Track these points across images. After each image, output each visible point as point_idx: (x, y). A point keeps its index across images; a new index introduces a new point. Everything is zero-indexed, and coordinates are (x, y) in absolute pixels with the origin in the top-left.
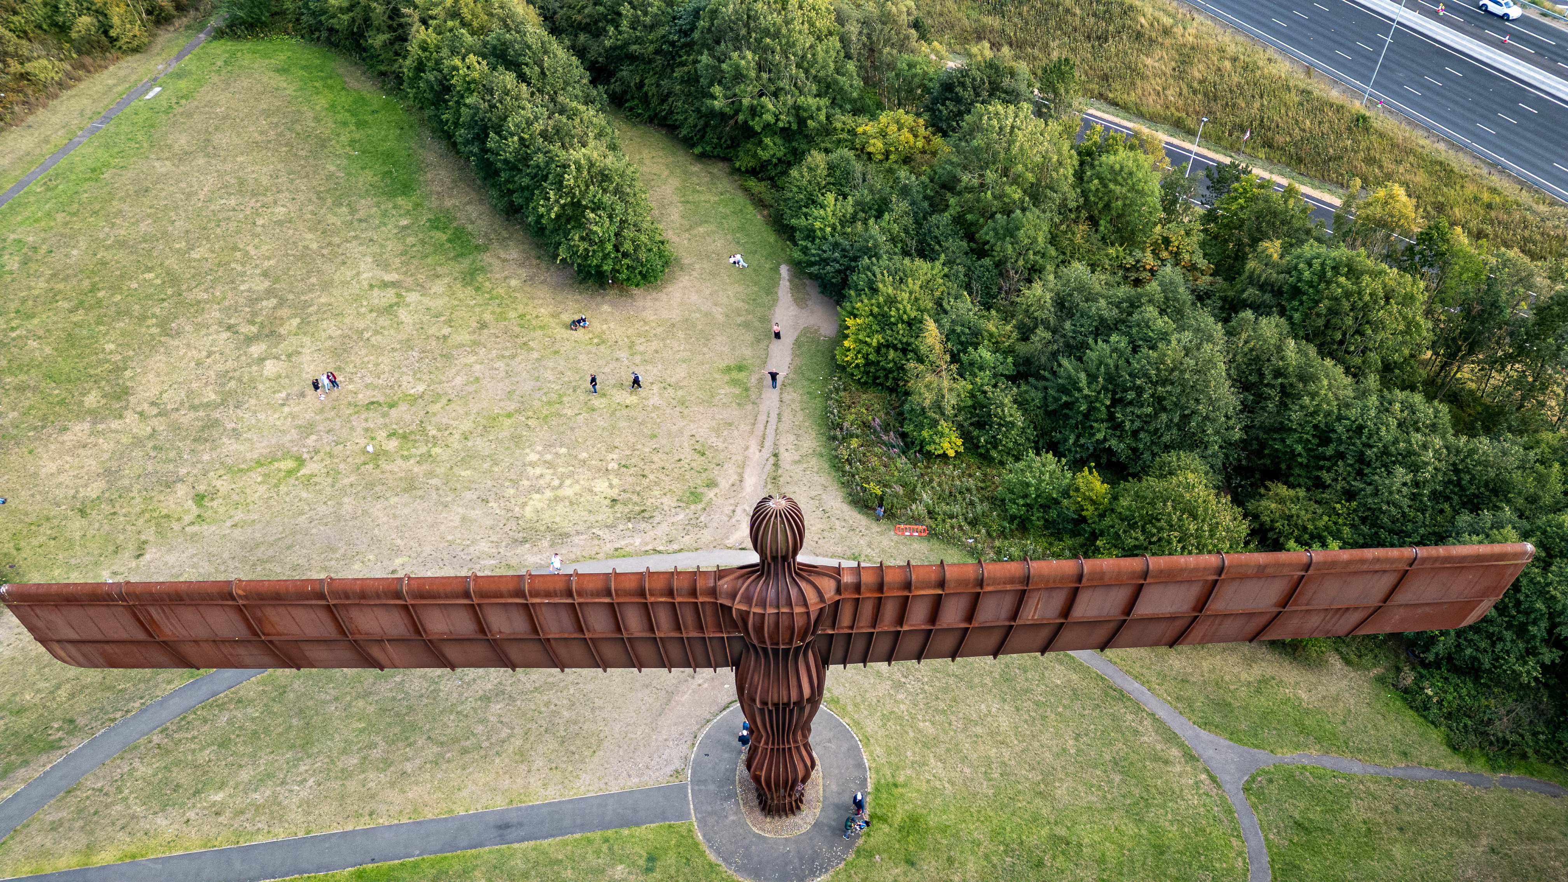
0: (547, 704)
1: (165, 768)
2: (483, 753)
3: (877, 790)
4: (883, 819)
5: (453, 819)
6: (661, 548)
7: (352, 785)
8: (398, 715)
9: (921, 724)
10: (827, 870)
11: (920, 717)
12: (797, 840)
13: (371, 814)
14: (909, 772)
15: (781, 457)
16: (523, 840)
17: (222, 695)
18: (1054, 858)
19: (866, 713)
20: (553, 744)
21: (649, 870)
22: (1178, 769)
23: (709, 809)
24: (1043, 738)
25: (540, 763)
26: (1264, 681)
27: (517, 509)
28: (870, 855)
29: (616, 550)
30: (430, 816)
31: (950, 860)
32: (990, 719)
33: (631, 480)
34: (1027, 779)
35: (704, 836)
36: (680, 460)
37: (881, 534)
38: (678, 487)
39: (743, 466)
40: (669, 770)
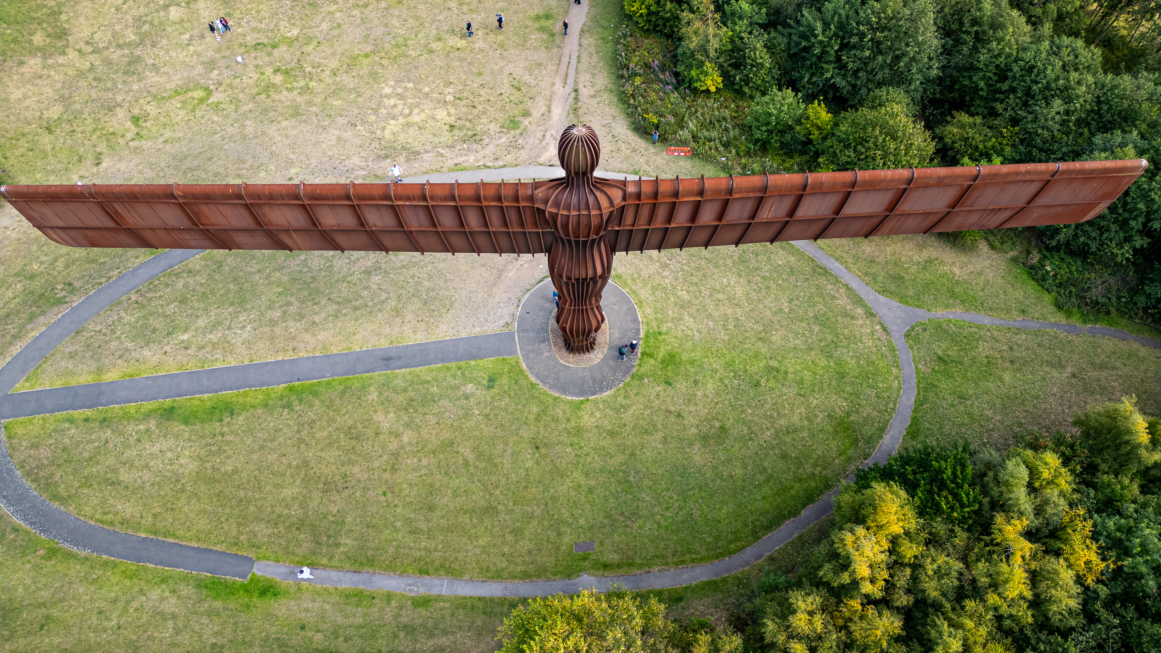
0: (413, 277)
1: (144, 317)
2: (369, 310)
3: (647, 336)
4: (650, 355)
5: (352, 353)
6: (489, 164)
7: (278, 330)
8: (305, 283)
9: (680, 293)
10: (611, 388)
11: (679, 288)
12: (591, 369)
13: (294, 350)
14: (669, 325)
15: (580, 92)
16: (402, 367)
17: (176, 267)
18: (768, 381)
19: (640, 285)
20: (418, 305)
21: (490, 387)
22: (861, 322)
23: (531, 348)
24: (767, 302)
25: (410, 317)
26: (930, 261)
27: (378, 132)
28: (641, 378)
29: (456, 165)
30: (335, 352)
31: (696, 382)
32: (729, 289)
33: (464, 110)
34: (753, 329)
35: (527, 366)
36: (501, 94)
37: (656, 154)
38: (500, 116)
39: (550, 100)
40: (502, 322)
